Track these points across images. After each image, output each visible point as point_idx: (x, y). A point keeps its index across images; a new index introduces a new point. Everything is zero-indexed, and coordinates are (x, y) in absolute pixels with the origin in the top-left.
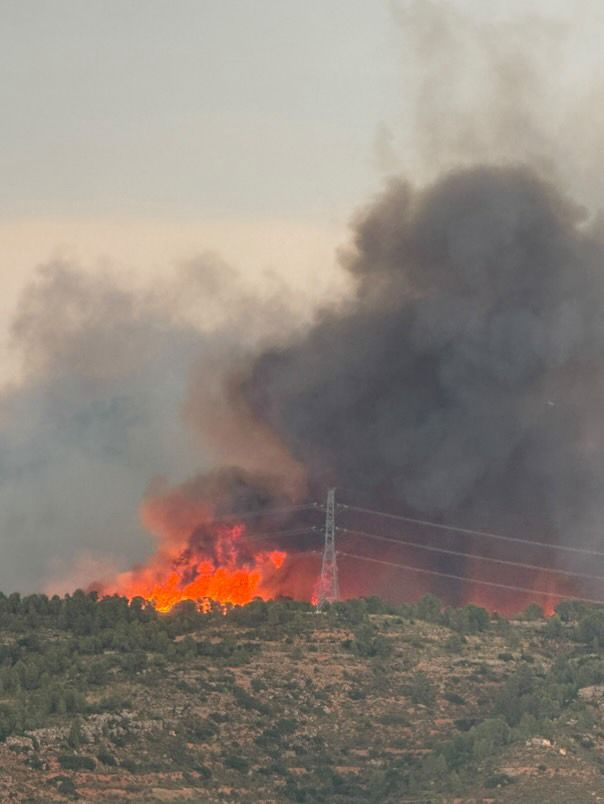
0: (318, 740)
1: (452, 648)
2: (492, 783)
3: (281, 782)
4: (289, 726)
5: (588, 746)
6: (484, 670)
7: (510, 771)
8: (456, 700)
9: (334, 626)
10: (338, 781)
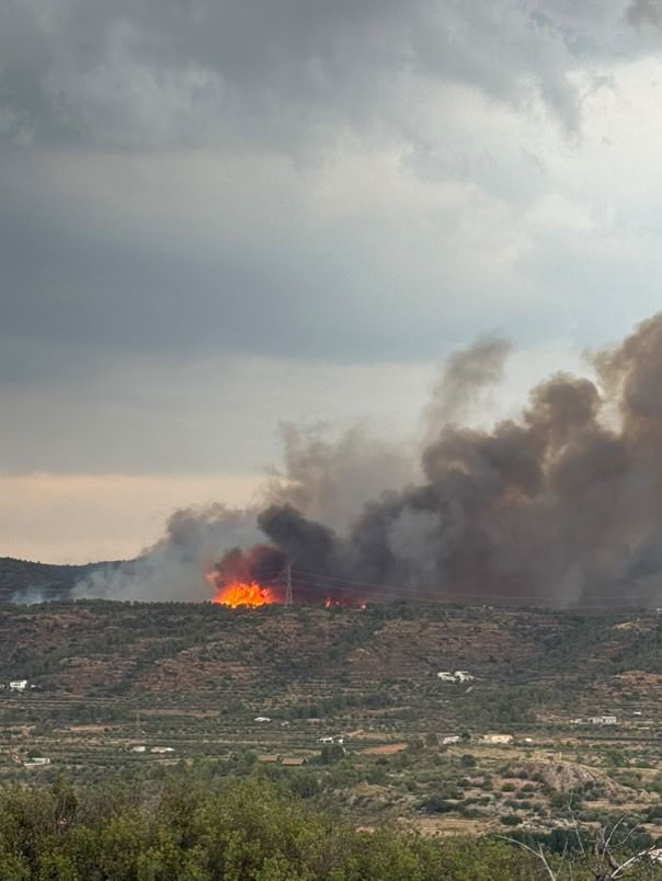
0: (286, 651)
1: (331, 619)
2: (344, 664)
3: (273, 665)
4: (277, 645)
5: (376, 651)
6: (341, 626)
7: (350, 660)
8: (332, 636)
9: (292, 611)
10: (293, 664)
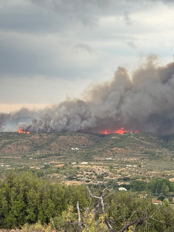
0: (37, 143)
1: (47, 136)
3: (34, 146)
4: (34, 142)
5: (57, 143)
6: (49, 137)
7: (51, 145)
8: (47, 140)
9: (38, 134)
10: (38, 146)
